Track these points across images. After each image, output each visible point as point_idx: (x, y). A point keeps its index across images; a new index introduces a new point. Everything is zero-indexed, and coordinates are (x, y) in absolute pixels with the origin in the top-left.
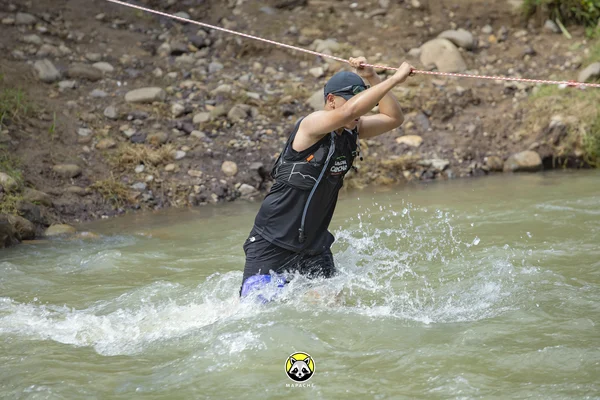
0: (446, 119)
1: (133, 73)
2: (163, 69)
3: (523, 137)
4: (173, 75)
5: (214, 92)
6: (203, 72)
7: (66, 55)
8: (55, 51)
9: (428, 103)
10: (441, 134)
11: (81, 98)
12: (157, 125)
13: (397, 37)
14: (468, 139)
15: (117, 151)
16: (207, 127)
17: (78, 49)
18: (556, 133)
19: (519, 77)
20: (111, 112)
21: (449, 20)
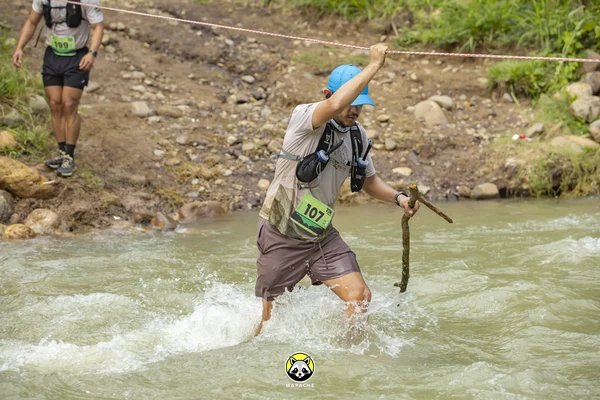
0: (430, 157)
1: (205, 113)
2: (228, 112)
3: (486, 173)
4: (235, 116)
5: (261, 129)
6: (257, 115)
7: (159, 101)
8: (153, 97)
9: (418, 145)
10: (425, 168)
11: (163, 129)
12: (214, 150)
13: (398, 98)
14: (444, 173)
15: (179, 167)
16: (251, 154)
17: (171, 96)
18: (509, 171)
19: (484, 130)
20: (182, 139)
21: (437, 89)
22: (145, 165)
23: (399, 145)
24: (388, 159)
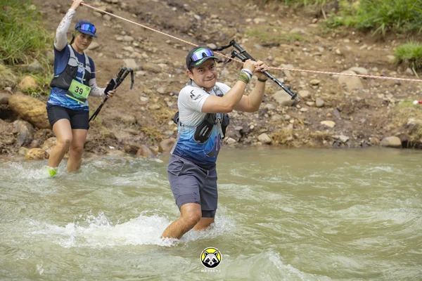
0: (349, 114)
1: (179, 71)
3: (392, 129)
7: (144, 59)
8: (140, 56)
9: (341, 104)
10: (346, 122)
11: (147, 81)
13: (326, 67)
14: (360, 126)
15: (159, 111)
17: (153, 56)
18: (410, 128)
19: (391, 96)
20: (161, 90)
21: (355, 62)
22: (134, 108)
23: (326, 104)
24: (318, 113)
